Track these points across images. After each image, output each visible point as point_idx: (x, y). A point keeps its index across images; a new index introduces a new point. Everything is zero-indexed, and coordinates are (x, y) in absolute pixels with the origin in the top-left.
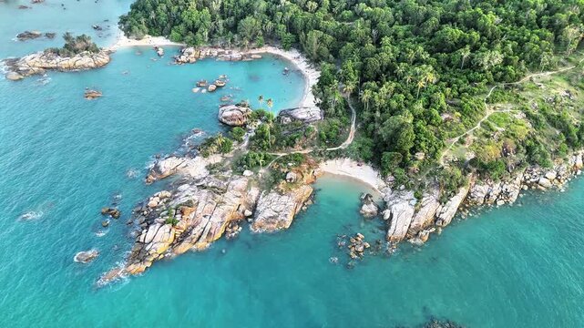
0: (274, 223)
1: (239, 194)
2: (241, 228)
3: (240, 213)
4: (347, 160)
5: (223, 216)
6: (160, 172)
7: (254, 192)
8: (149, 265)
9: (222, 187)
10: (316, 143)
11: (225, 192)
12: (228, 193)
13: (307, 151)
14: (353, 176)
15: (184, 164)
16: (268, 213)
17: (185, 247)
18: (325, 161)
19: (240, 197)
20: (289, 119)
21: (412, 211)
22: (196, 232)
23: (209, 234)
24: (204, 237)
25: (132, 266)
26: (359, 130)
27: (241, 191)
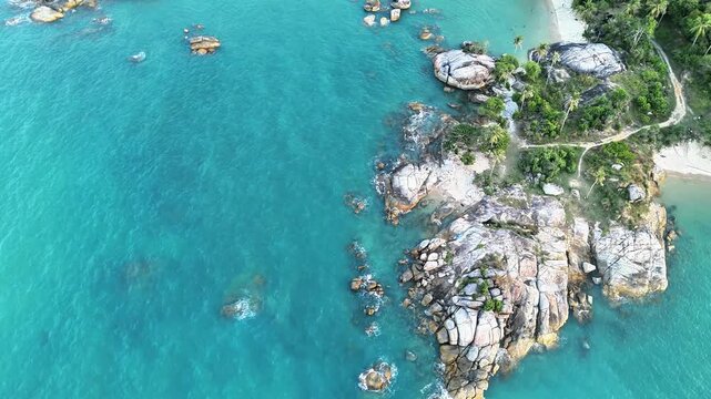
0: (643, 285)
1: (561, 234)
2: (590, 299)
3: (577, 269)
4: (693, 145)
5: (559, 280)
6: (405, 199)
7: (581, 226)
8: (485, 386)
9: (526, 222)
10: (630, 116)
11: (535, 232)
12: (541, 235)
13: (624, 134)
15: (433, 179)
16: (627, 268)
17: (523, 346)
18: (658, 149)
19: (563, 239)
20: (563, 72)
22: (529, 314)
23: (552, 318)
24: (546, 323)
25: (462, 394)
26: (687, 87)
27: (560, 226)
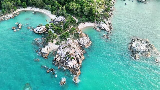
0: (89, 44)
3: (79, 47)
4: (81, 24)
5: (78, 50)
6: (46, 53)
7: (76, 41)
8: (80, 70)
9: (68, 45)
10: (71, 24)
11: (70, 45)
13: (72, 27)
14: (87, 26)
15: (49, 48)
16: (85, 43)
17: (80, 61)
18: (78, 26)
19: (75, 44)
20: (57, 23)
21: (105, 24)
22: (78, 56)
23: (81, 55)
24: (81, 56)
25: (77, 73)
26: (75, 17)
27: (73, 43)
